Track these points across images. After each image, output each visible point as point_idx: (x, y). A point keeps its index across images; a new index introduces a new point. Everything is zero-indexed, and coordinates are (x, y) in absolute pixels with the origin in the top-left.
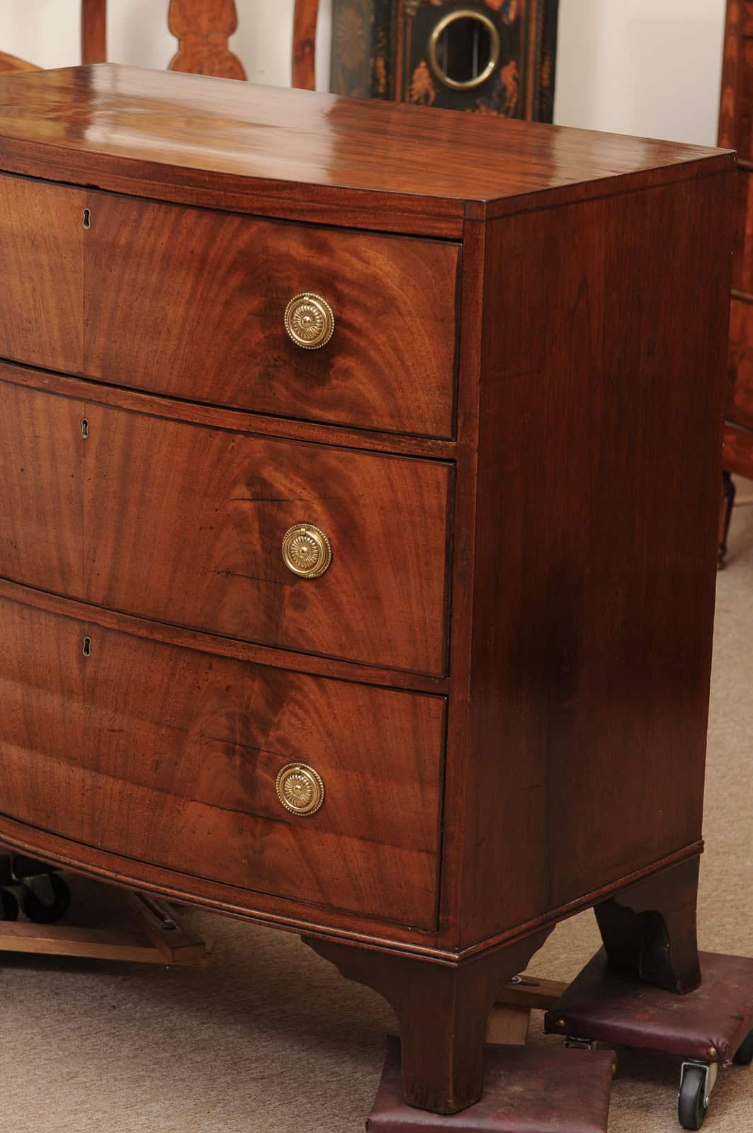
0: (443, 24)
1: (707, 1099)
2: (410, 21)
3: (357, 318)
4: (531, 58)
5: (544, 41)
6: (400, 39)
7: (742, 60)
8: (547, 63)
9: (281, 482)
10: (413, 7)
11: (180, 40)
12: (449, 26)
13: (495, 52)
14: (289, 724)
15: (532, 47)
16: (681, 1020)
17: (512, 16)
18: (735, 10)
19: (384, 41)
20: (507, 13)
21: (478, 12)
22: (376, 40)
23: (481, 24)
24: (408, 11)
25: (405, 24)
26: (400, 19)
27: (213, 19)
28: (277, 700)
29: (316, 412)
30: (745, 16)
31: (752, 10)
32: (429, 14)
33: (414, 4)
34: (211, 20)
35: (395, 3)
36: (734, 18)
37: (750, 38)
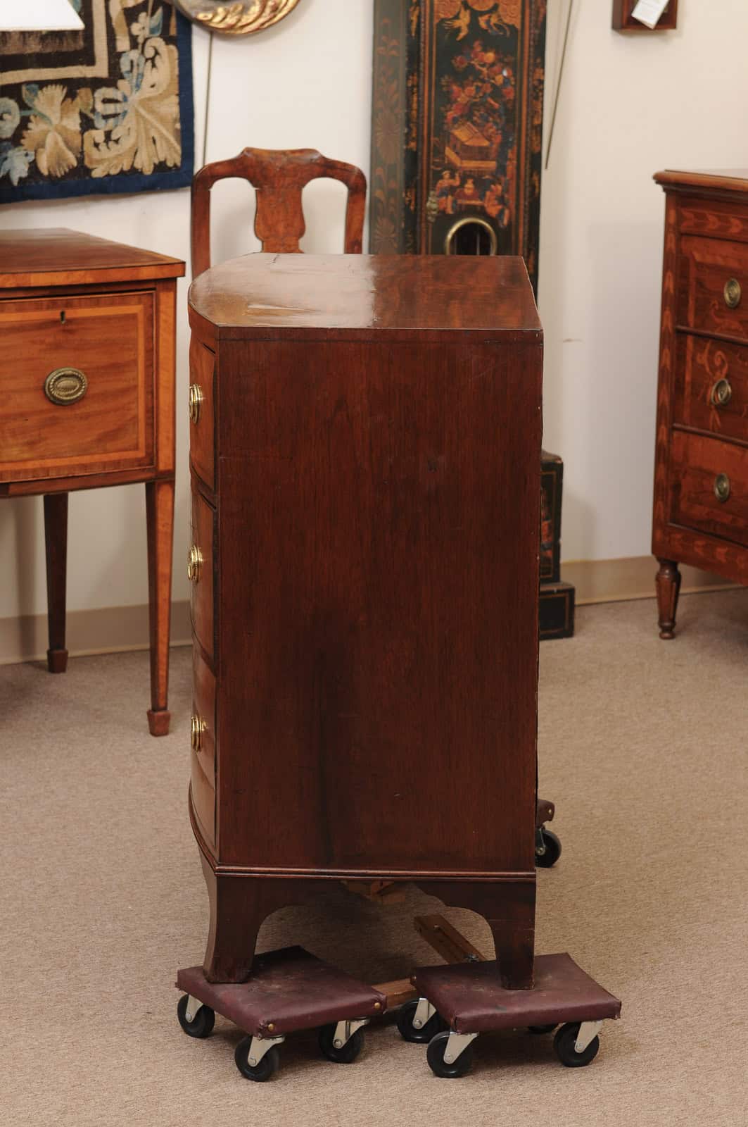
0: (454, 230)
2: (430, 225)
4: (520, 251)
5: (530, 239)
6: (424, 240)
7: (679, 251)
8: (532, 257)
10: (432, 216)
11: (263, 242)
12: (459, 230)
13: (493, 246)
15: (521, 245)
17: (505, 221)
18: (673, 213)
19: (412, 241)
20: (503, 221)
21: (481, 218)
22: (405, 241)
23: (482, 227)
24: (430, 218)
25: (427, 228)
26: (423, 225)
27: (287, 226)
30: (680, 219)
31: (687, 213)
32: (445, 220)
33: (434, 213)
34: (285, 228)
35: (419, 213)
36: (672, 220)
37: (686, 234)
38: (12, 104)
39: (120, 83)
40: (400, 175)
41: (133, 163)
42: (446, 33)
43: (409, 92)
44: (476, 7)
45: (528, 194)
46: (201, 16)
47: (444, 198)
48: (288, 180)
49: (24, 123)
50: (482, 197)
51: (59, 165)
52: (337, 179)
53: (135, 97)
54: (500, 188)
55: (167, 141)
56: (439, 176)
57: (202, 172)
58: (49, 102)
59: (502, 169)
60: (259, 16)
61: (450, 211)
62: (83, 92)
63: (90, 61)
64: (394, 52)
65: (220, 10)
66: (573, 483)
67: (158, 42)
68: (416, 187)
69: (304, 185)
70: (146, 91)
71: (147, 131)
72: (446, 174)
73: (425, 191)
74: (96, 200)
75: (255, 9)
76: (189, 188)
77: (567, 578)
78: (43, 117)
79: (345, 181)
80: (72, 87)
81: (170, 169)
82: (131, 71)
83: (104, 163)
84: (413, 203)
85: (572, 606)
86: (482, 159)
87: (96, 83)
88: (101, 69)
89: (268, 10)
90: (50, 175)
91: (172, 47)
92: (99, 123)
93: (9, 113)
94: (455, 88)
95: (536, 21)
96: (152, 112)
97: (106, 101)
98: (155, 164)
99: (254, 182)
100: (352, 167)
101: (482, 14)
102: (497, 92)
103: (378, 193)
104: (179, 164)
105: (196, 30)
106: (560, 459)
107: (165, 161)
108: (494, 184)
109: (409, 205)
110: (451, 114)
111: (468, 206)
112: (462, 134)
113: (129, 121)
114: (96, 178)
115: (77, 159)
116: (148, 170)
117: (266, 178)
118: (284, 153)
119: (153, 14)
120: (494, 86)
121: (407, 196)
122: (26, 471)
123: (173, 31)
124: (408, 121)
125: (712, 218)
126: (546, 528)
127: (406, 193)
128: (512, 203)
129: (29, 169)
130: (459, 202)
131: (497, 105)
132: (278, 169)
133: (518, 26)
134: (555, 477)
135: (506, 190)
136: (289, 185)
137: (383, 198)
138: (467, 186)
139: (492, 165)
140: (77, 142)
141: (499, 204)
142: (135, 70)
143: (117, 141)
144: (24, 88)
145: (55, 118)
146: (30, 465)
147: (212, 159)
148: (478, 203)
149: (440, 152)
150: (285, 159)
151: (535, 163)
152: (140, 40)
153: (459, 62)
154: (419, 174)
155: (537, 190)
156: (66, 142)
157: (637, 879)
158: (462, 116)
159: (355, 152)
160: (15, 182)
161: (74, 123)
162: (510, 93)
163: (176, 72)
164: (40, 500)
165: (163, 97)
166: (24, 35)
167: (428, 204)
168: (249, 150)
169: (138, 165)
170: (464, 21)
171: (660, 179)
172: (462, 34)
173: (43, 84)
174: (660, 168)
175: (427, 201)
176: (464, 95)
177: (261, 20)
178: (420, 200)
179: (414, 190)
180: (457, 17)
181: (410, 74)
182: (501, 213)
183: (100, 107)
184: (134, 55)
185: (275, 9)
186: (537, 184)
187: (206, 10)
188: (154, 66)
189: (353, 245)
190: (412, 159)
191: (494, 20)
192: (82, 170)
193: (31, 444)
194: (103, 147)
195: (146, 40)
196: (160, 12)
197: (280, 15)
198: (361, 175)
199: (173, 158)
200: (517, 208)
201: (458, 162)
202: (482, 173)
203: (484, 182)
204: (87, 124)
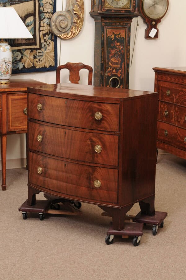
1: (157, 231)
3: (105, 115)
4: (125, 84)
5: (127, 81)
6: (105, 81)
7: (158, 84)
9: (94, 139)
11: (71, 81)
12: (112, 79)
13: (119, 83)
14: (96, 174)
15: (125, 82)
16: (152, 219)
17: (122, 78)
18: (156, 76)
21: (117, 77)
22: (101, 82)
23: (117, 79)
25: (105, 79)
28: (94, 171)
29: (99, 129)
30: (158, 77)
31: (159, 76)
32: (109, 77)
33: (107, 76)
34: (76, 79)
35: (104, 76)
36: (156, 78)
37: (159, 81)
38: (19, 53)
39: (42, 49)
40: (100, 68)
42: (109, 39)
43: (102, 51)
44: (116, 34)
45: (126, 72)
46: (59, 35)
47: (109, 73)
49: (22, 57)
50: (117, 73)
51: (29, 66)
52: (86, 69)
53: (45, 52)
55: (52, 61)
56: (108, 68)
57: (59, 67)
58: (27, 53)
59: (121, 67)
60: (71, 35)
61: (110, 75)
62: (34, 51)
63: (36, 45)
64: (99, 43)
65: (63, 34)
67: (50, 41)
68: (103, 70)
69: (80, 70)
70: (47, 51)
71: (47, 59)
72: (109, 68)
73: (105, 71)
74: (37, 73)
75: (70, 34)
76: (56, 71)
78: (26, 56)
79: (88, 69)
80: (32, 50)
81: (52, 67)
82: (44, 47)
83: (38, 65)
86: (117, 65)
87: (37, 49)
88: (38, 46)
89: (73, 34)
90: (27, 68)
91: (53, 42)
92: (38, 57)
93: (19, 55)
94: (111, 50)
95: (128, 37)
96: (49, 55)
97: (39, 53)
99: (69, 69)
100: (90, 66)
101: (117, 35)
102: (120, 51)
103: (96, 72)
104: (54, 66)
105: (58, 38)
107: (51, 65)
108: (119, 70)
109: (101, 74)
110: (110, 56)
111: (114, 75)
112: (113, 60)
113: (44, 57)
114: (37, 69)
115: (33, 65)
116: (48, 67)
117: (72, 69)
118: (75, 63)
119: (49, 35)
120: (119, 50)
121: (101, 72)
122: (20, 129)
123: (53, 39)
124: (101, 57)
125: (164, 77)
128: (123, 74)
129: (23, 66)
130: (112, 74)
131: (120, 54)
132: (74, 67)
133: (124, 37)
135: (122, 71)
136: (76, 70)
139: (119, 66)
140: (33, 61)
141: (120, 74)
142: (45, 47)
143: (41, 61)
144: (22, 50)
145: (28, 56)
146: (21, 127)
147: (61, 65)
148: (116, 74)
149: (108, 63)
150: (75, 65)
151: (128, 66)
152: (46, 40)
153: (112, 45)
154: (104, 68)
156: (31, 61)
158: (113, 56)
159: (91, 63)
160: (20, 70)
161: (32, 57)
162: (123, 51)
163: (54, 47)
164: (25, 134)
165: (51, 52)
166: (22, 39)
167: (106, 74)
168: (68, 63)
169: (45, 66)
170: (113, 36)
171: (154, 69)
172: (113, 40)
173: (26, 49)
174: (154, 67)
176: (113, 52)
177: (71, 36)
178: (104, 73)
180: (112, 36)
181: (102, 47)
182: (121, 76)
183: (38, 54)
184: (45, 43)
185: (74, 34)
186: (128, 70)
187: (60, 34)
188: (49, 45)
189: (90, 83)
190: (102, 65)
191: (119, 36)
192: (34, 67)
193: (21, 123)
194: (38, 62)
195: (47, 40)
196: (50, 34)
197: (75, 35)
198: (92, 68)
199: (53, 64)
200: (124, 75)
201: (112, 65)
202: (117, 68)
203: (117, 69)
204: (35, 57)
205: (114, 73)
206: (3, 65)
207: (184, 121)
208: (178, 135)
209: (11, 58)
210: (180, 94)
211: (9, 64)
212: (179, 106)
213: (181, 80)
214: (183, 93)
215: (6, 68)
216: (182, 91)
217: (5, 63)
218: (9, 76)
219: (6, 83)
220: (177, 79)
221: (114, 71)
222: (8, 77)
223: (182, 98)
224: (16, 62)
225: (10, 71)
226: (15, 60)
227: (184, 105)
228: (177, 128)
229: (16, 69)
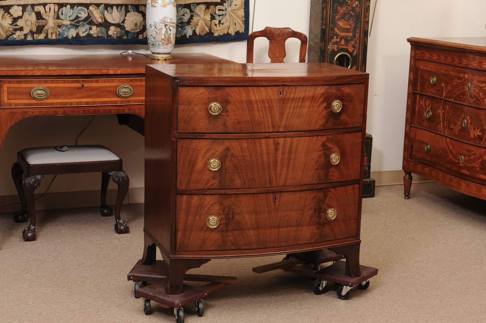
0: (337, 56)
2: (329, 55)
4: (360, 65)
5: (363, 61)
6: (326, 59)
7: (415, 65)
8: (364, 67)
10: (329, 51)
11: (271, 59)
12: (340, 56)
13: (350, 63)
15: (360, 62)
17: (355, 54)
18: (413, 52)
19: (322, 60)
21: (346, 53)
22: (320, 60)
23: (347, 55)
24: (329, 52)
26: (327, 54)
30: (416, 54)
31: (418, 52)
32: (334, 53)
33: (330, 50)
34: (279, 54)
35: (325, 50)
36: (413, 55)
37: (417, 59)
38: (188, 10)
39: (224, 4)
40: (319, 37)
41: (228, 31)
43: (323, 9)
45: (363, 44)
47: (334, 45)
48: (280, 38)
49: (192, 17)
50: (347, 45)
51: (203, 31)
52: (298, 38)
53: (229, 9)
54: (353, 42)
55: (240, 24)
56: (332, 38)
57: (251, 34)
58: (200, 10)
59: (354, 36)
61: (336, 50)
62: (212, 7)
66: (376, 144)
68: (324, 41)
69: (286, 40)
70: (233, 7)
71: (233, 20)
72: (335, 37)
73: (327, 43)
74: (216, 43)
76: (247, 40)
77: (372, 177)
78: (198, 15)
79: (301, 40)
80: (208, 5)
81: (241, 33)
83: (218, 31)
84: (323, 47)
85: (374, 186)
86: (348, 32)
87: (216, 4)
90: (200, 35)
92: (217, 17)
93: (187, 14)
94: (339, 8)
96: (235, 14)
97: (219, 10)
98: (235, 32)
99: (269, 38)
100: (303, 34)
102: (353, 9)
103: (311, 43)
104: (244, 32)
106: (371, 136)
107: (239, 31)
108: (351, 41)
109: (322, 48)
110: (337, 17)
111: (342, 48)
112: (341, 24)
113: (227, 17)
114: (215, 36)
115: (209, 29)
116: (233, 34)
117: (273, 37)
118: (279, 29)
120: (352, 7)
121: (321, 44)
124: (322, 19)
125: (427, 54)
126: (366, 160)
127: (321, 43)
128: (357, 48)
129: (193, 32)
130: (339, 47)
131: (353, 14)
132: (277, 34)
134: (369, 142)
135: (355, 43)
136: (281, 40)
137: (313, 45)
138: (342, 41)
139: (351, 34)
140: (209, 24)
141: (353, 47)
142: (230, 1)
143: (223, 24)
144: (192, 5)
145: (202, 16)
147: (254, 31)
148: (346, 47)
149: (333, 30)
150: (279, 31)
151: (366, 34)
154: (326, 37)
155: (366, 43)
156: (205, 24)
157: (393, 283)
158: (341, 17)
159: (304, 29)
160: (188, 38)
161: (208, 17)
162: (358, 9)
163: (244, 1)
165: (239, 9)
167: (328, 47)
168: (267, 27)
169: (229, 32)
171: (409, 40)
173: (198, 4)
174: (409, 36)
175: (328, 46)
176: (342, 10)
178: (326, 46)
179: (323, 43)
181: (323, 2)
182: (354, 51)
183: (217, 12)
186: (366, 41)
189: (302, 60)
190: (323, 32)
192: (210, 33)
194: (218, 26)
198: (306, 37)
199: (242, 30)
200: (359, 49)
201: (339, 33)
202: (347, 37)
203: (348, 40)
204: (213, 18)
205: (342, 45)
206: (161, 29)
207: (459, 128)
208: (449, 151)
209: (175, 17)
210: (455, 83)
211: (171, 28)
212: (451, 102)
213: (456, 59)
214: (459, 81)
215: (166, 35)
216: (459, 78)
217: (166, 25)
218: (171, 47)
219: (165, 60)
220: (449, 58)
221: (342, 43)
222: (169, 48)
223: (459, 90)
224: (181, 25)
225: (173, 40)
226: (179, 22)
227: (460, 101)
228: (448, 140)
229: (182, 37)
